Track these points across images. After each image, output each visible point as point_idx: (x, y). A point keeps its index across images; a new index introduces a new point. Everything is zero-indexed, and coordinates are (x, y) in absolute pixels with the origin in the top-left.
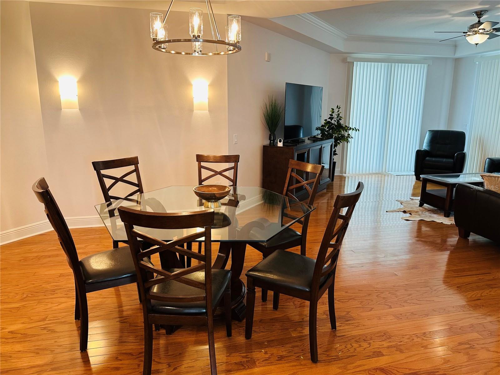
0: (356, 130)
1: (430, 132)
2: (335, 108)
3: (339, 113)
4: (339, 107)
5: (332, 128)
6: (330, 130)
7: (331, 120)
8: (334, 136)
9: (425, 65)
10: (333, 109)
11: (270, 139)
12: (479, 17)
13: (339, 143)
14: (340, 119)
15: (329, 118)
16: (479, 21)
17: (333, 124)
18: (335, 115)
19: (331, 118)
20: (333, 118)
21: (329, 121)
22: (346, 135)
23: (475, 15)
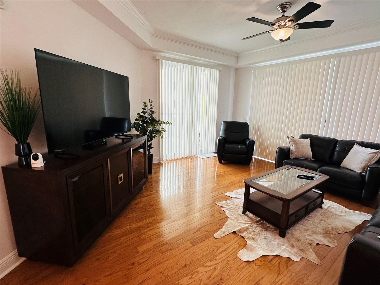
0: (169, 124)
1: (224, 123)
2: (147, 102)
3: (152, 107)
4: (151, 101)
5: (147, 123)
6: (144, 124)
7: (144, 114)
8: (148, 131)
9: (218, 70)
10: (145, 103)
11: (18, 153)
12: (284, 12)
13: (154, 137)
14: (153, 113)
15: (142, 112)
16: (283, 16)
17: (146, 118)
18: (147, 110)
19: (144, 112)
20: (146, 112)
21: (142, 115)
22: (161, 129)
23: (279, 9)
